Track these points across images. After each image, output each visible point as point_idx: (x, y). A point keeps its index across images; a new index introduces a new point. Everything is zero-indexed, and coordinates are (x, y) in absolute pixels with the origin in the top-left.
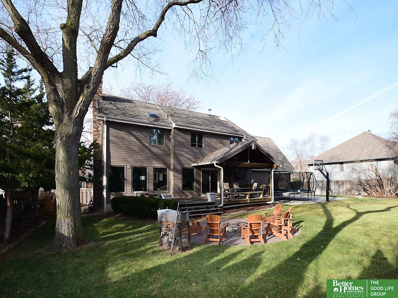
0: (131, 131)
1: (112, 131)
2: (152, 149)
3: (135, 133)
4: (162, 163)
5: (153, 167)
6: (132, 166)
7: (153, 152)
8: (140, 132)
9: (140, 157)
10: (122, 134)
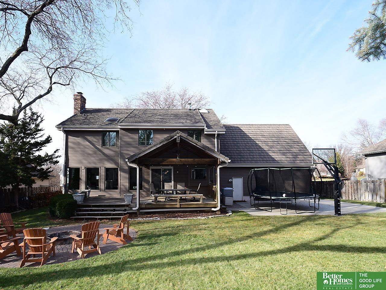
0: (85, 136)
1: (71, 138)
2: (104, 151)
3: (89, 138)
4: (113, 163)
5: (105, 167)
6: (86, 167)
7: (105, 153)
8: (94, 136)
9: (93, 159)
10: (79, 140)
